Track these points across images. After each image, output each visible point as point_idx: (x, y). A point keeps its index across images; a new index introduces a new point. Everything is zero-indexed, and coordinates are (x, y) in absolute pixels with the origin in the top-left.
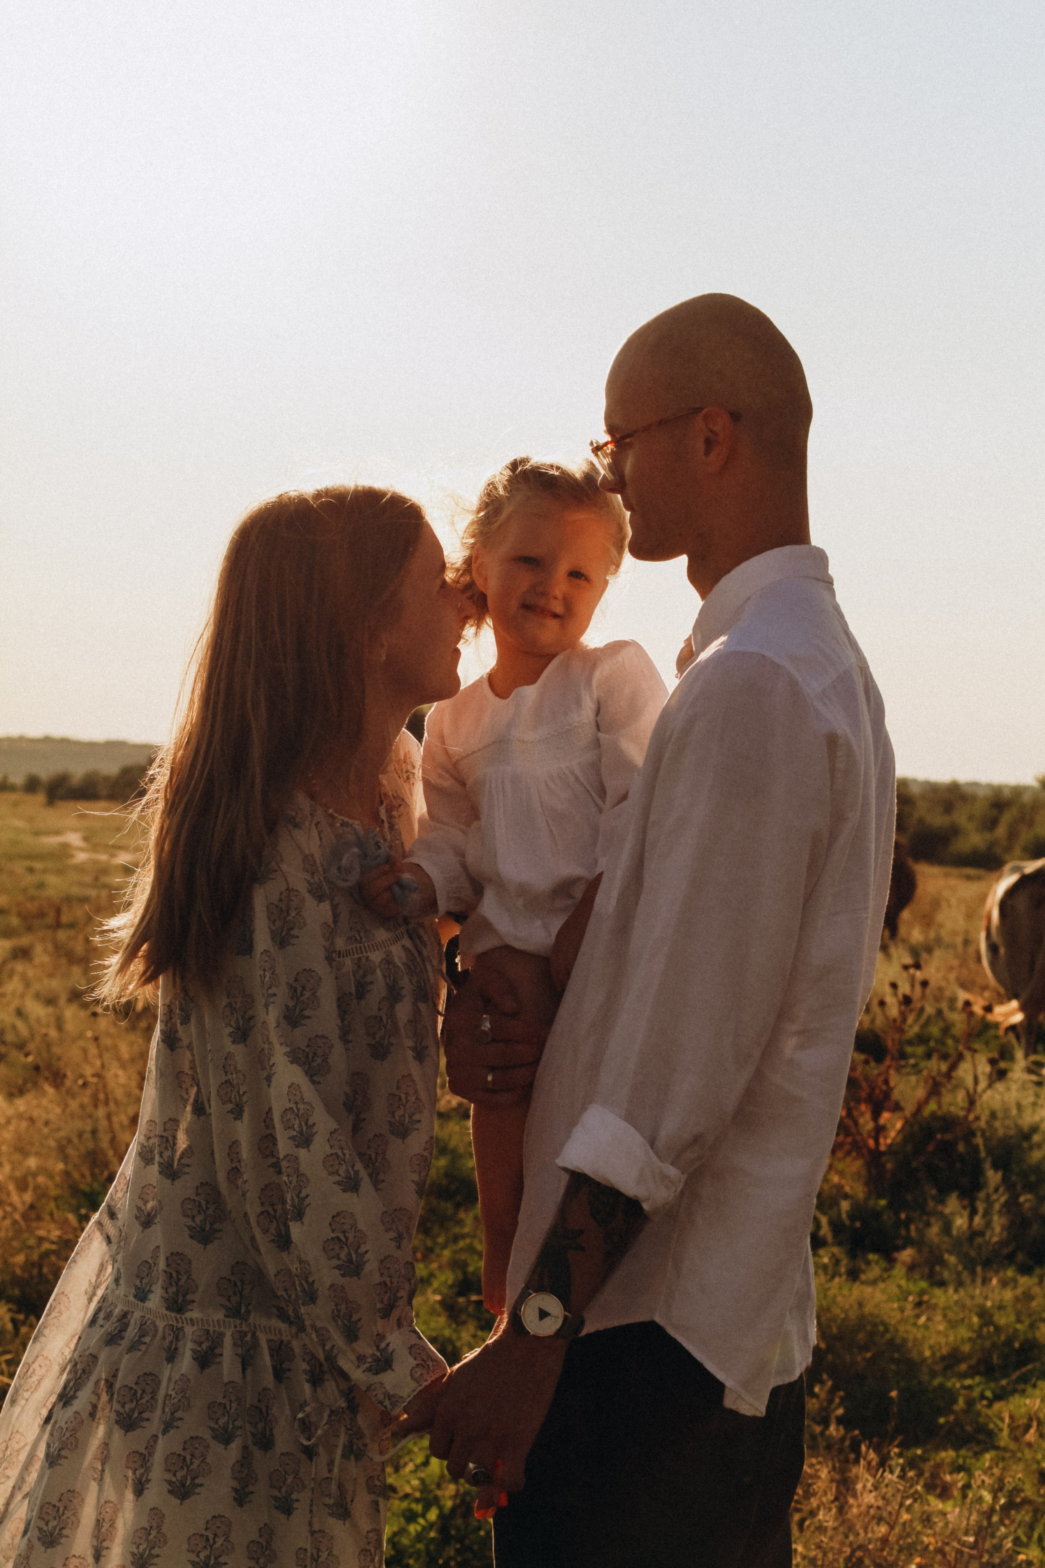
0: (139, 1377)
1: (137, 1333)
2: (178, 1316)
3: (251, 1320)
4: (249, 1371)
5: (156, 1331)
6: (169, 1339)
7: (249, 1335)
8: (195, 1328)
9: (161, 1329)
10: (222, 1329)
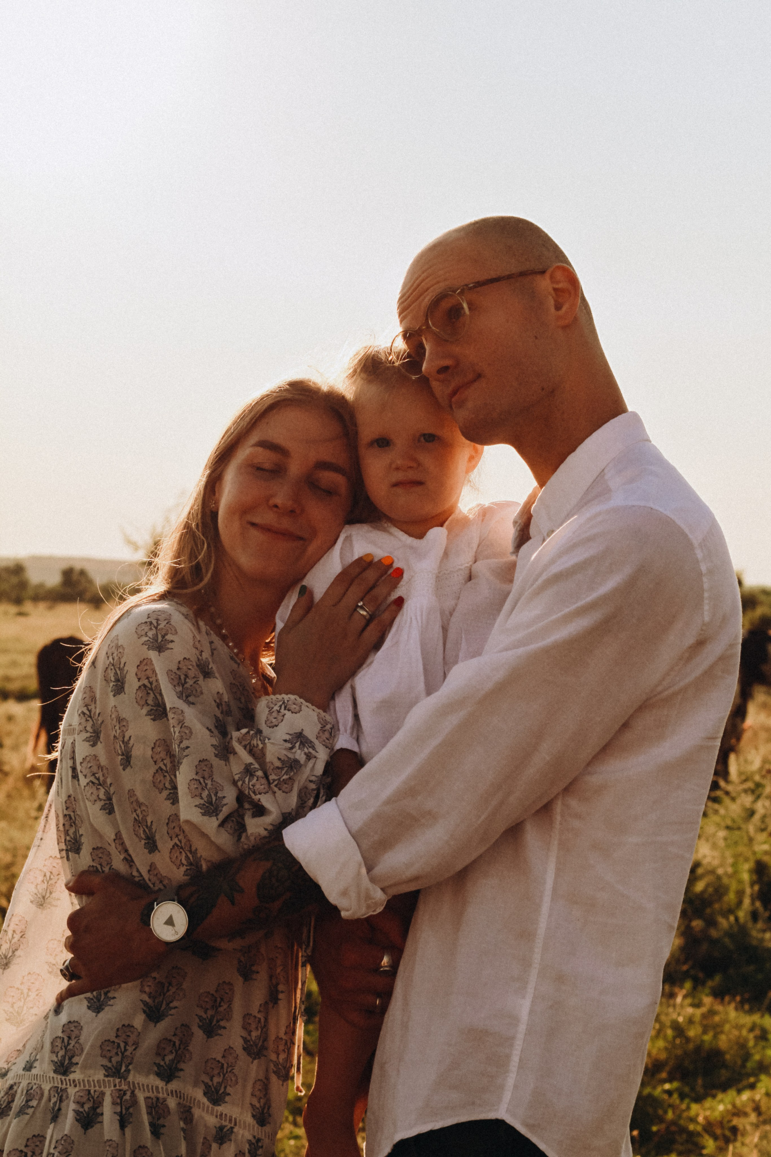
0: (28, 1140)
1: (23, 1099)
2: (63, 1078)
3: (130, 1078)
4: (128, 1131)
5: (42, 1095)
6: (53, 1100)
7: (129, 1093)
8: (77, 1089)
9: (46, 1093)
10: (102, 1088)
